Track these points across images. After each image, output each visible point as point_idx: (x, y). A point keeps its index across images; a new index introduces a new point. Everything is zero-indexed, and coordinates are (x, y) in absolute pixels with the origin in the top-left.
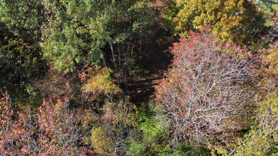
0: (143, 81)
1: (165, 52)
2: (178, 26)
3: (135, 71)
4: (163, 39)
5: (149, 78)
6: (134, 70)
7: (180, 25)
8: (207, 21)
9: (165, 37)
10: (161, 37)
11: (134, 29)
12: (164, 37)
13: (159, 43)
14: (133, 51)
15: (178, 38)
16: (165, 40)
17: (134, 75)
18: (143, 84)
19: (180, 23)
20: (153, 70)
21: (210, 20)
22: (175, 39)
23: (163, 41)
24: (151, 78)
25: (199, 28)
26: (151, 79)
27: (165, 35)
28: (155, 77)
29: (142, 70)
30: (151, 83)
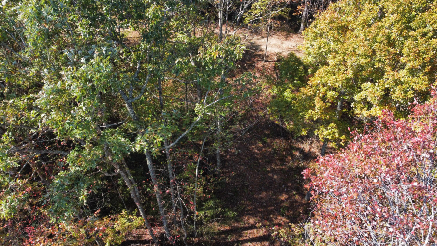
0: (223, 232)
1: (269, 170)
2: (313, 108)
3: (205, 213)
4: (264, 142)
5: (236, 224)
6: (202, 210)
7: (317, 106)
8: (405, 91)
9: (269, 139)
10: (260, 140)
11: (198, 119)
12: (265, 138)
13: (256, 151)
14: (199, 169)
15: (293, 141)
16: (268, 146)
17: (202, 220)
18: (223, 238)
19: (318, 103)
20: (245, 207)
21: (413, 89)
22: (288, 144)
23: (264, 147)
24: (241, 225)
25: (373, 114)
26: (241, 228)
27: (268, 136)
28: (248, 224)
29: (220, 209)
30: (241, 236)
